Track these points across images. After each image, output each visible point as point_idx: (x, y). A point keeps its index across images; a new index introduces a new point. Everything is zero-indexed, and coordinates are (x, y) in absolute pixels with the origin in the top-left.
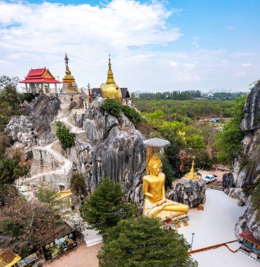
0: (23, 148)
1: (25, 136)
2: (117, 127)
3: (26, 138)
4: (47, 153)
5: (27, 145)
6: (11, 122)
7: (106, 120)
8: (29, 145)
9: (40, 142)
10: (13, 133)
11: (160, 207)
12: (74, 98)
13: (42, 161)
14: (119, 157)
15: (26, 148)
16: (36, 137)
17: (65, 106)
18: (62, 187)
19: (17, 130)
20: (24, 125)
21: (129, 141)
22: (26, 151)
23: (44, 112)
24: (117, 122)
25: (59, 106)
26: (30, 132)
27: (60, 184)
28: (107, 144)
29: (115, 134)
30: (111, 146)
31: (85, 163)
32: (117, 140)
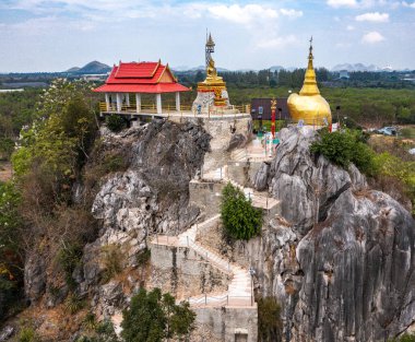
0: (127, 243)
2: (350, 190)
3: (137, 220)
4: (191, 255)
5: (135, 236)
6: (105, 188)
7: (325, 175)
8: (141, 234)
10: (108, 212)
12: (238, 126)
13: (174, 270)
15: (135, 241)
16: (154, 215)
19: (119, 203)
20: (135, 193)
21: (384, 222)
22: (135, 250)
23: (169, 159)
24: (349, 179)
25: (207, 146)
26: (143, 206)
27: (237, 330)
28: (339, 231)
29: (349, 207)
30: (350, 236)
31: (282, 275)
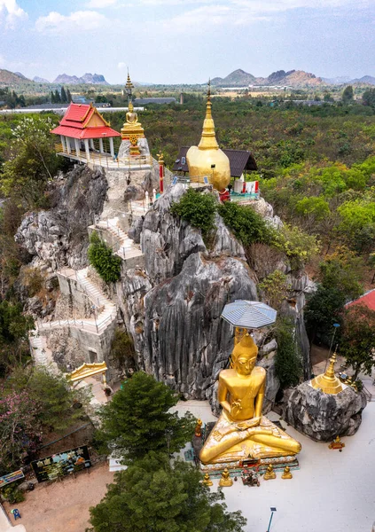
0: (45, 269)
1: (47, 249)
2: (200, 253)
3: (48, 252)
4: (78, 286)
5: (50, 265)
6: (24, 223)
7: (182, 236)
8: (54, 265)
9: (71, 260)
10: (27, 243)
11: (243, 435)
12: (132, 178)
13: (71, 296)
14: (192, 317)
15: (50, 270)
16: (65, 251)
17: (115, 193)
18: (93, 355)
19: (33, 237)
20: (45, 230)
21: (216, 288)
22: (50, 276)
23: (81, 204)
24: (201, 243)
25: (105, 195)
26: (56, 243)
27: (90, 348)
28: (174, 288)
29: (193, 269)
30: (179, 295)
31: (136, 317)
32: (194, 281)
